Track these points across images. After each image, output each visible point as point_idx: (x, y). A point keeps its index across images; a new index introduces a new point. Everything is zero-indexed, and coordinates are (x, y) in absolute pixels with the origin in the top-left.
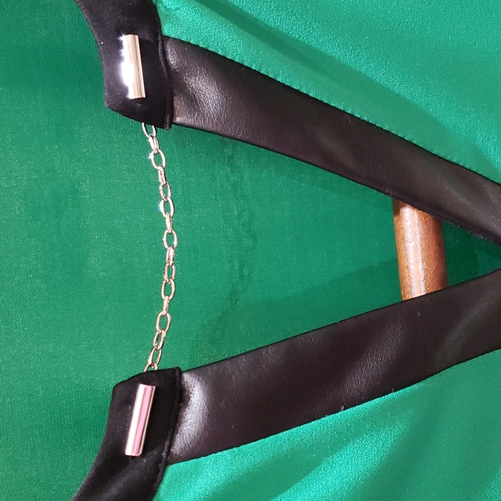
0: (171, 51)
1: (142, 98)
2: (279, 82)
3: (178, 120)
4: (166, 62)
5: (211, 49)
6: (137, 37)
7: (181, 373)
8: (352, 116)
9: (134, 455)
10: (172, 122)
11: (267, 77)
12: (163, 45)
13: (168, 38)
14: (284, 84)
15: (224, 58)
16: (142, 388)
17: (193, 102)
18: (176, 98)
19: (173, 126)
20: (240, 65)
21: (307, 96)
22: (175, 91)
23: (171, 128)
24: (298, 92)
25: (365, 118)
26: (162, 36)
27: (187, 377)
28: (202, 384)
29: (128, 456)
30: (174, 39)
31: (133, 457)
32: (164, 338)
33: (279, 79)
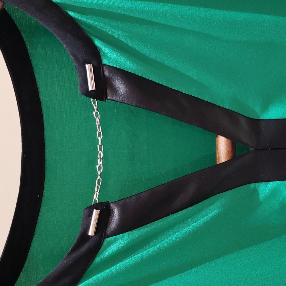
0: (106, 70)
1: (94, 90)
2: (150, 80)
3: (109, 98)
4: (104, 74)
5: (122, 69)
6: (92, 65)
7: (109, 203)
8: (181, 92)
9: (92, 235)
10: (106, 98)
11: (145, 79)
12: (102, 68)
13: (105, 65)
14: (152, 81)
15: (127, 72)
16: (95, 211)
17: (115, 90)
18: (108, 89)
19: (107, 100)
20: (134, 74)
21: (162, 85)
22: (107, 86)
23: (106, 101)
24: (158, 84)
25: (187, 93)
26: (102, 64)
27: (112, 205)
28: (118, 208)
29: (90, 236)
30: (107, 65)
31: (92, 236)
32: (100, 188)
33: (150, 79)
